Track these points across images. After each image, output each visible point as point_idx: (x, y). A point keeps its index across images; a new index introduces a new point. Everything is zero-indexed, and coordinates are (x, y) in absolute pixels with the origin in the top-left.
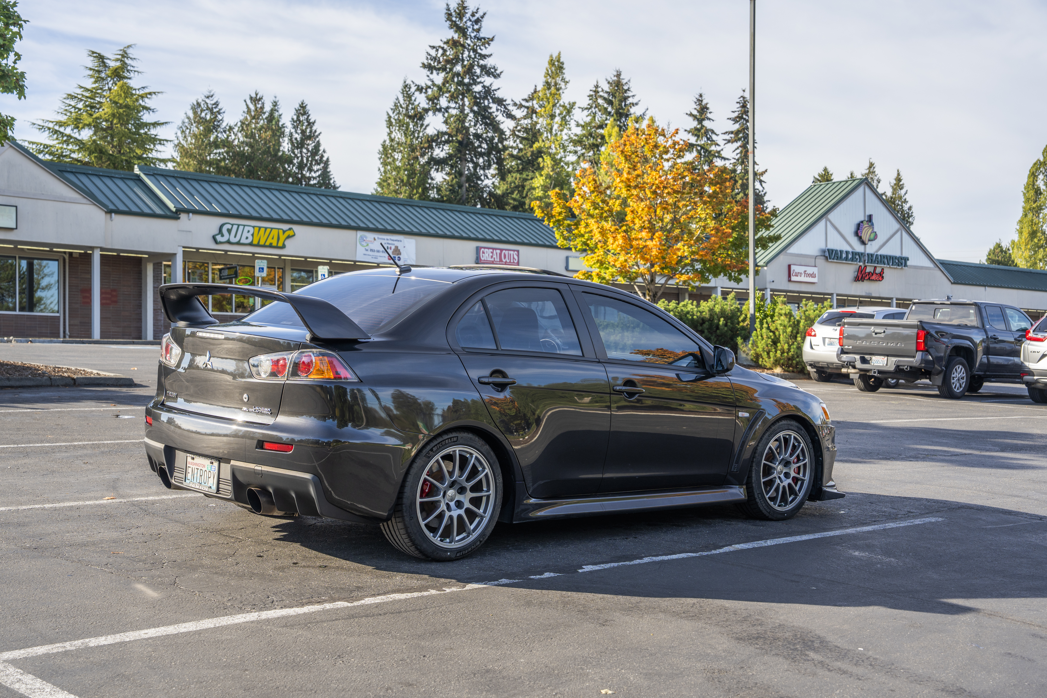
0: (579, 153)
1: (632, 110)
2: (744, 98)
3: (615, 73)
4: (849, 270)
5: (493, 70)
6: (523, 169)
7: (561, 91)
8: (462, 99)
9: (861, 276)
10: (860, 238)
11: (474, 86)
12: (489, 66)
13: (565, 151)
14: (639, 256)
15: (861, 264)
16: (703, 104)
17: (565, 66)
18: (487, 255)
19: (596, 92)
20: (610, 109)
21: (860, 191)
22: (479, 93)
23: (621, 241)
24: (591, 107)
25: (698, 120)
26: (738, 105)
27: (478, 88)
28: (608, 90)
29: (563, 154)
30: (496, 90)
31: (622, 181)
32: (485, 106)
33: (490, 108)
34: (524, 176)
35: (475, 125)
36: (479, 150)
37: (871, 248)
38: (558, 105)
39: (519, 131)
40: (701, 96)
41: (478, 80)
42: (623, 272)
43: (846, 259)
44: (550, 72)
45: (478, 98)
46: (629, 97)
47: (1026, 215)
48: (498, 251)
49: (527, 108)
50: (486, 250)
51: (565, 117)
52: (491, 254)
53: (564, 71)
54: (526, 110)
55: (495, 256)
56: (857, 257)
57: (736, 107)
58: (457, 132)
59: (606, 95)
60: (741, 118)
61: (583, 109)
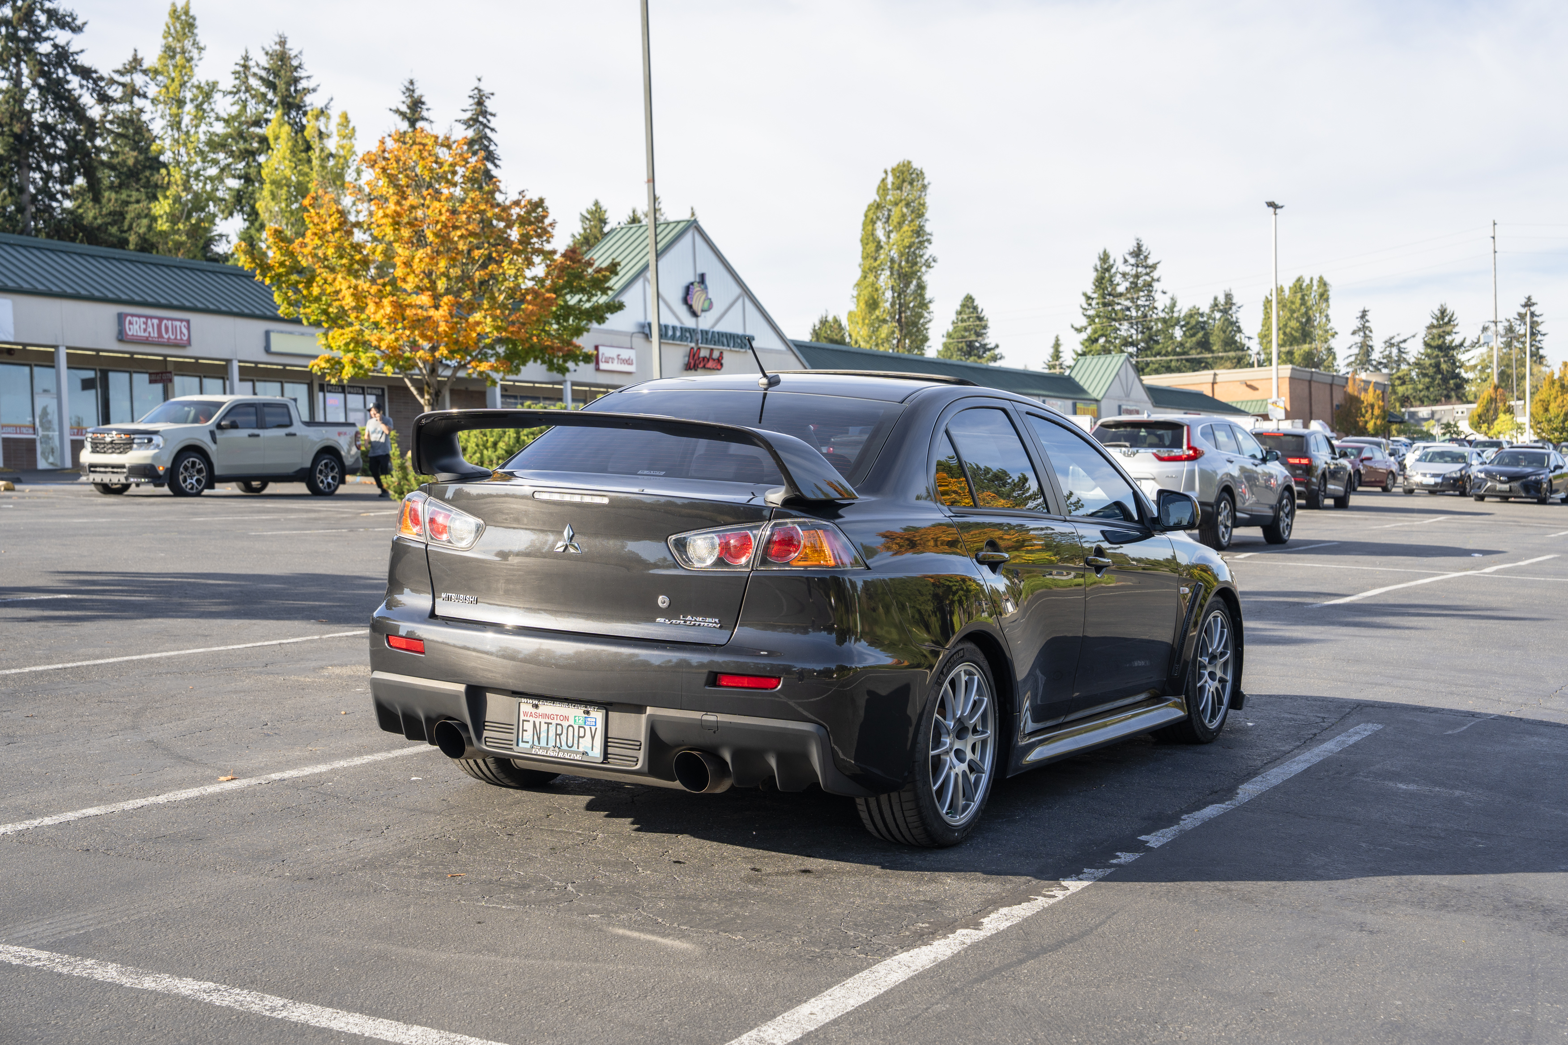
0: (222, 164)
1: (308, 99)
2: (480, 90)
3: (277, 39)
4: (678, 354)
5: (69, 19)
6: (121, 186)
7: (193, 63)
8: (17, 65)
9: (694, 364)
10: (690, 307)
11: (37, 45)
12: (61, 11)
13: (204, 161)
14: (416, 332)
15: (693, 345)
16: (416, 95)
17: (197, 23)
18: (136, 327)
19: (246, 67)
20: (270, 96)
21: (687, 238)
22: (47, 55)
23: (388, 309)
24: (239, 91)
25: (409, 119)
26: (471, 101)
27: (44, 48)
28: (267, 66)
29: (200, 164)
30: (77, 53)
31: (386, 216)
32: (59, 78)
33: (68, 82)
34: (124, 196)
35: (43, 109)
36: (52, 151)
37: (705, 322)
38: (189, 85)
39: (111, 122)
40: (412, 83)
41: (45, 34)
42: (393, 357)
43: (673, 337)
44: (172, 31)
45: (45, 65)
46: (301, 78)
47: (865, 277)
48: (156, 321)
49: (124, 85)
50: (135, 319)
51: (202, 103)
52: (143, 326)
53: (196, 31)
54: (120, 88)
55: (150, 329)
56: (688, 335)
57: (469, 103)
58: (11, 119)
59: (263, 74)
60: (476, 121)
61: (226, 93)
